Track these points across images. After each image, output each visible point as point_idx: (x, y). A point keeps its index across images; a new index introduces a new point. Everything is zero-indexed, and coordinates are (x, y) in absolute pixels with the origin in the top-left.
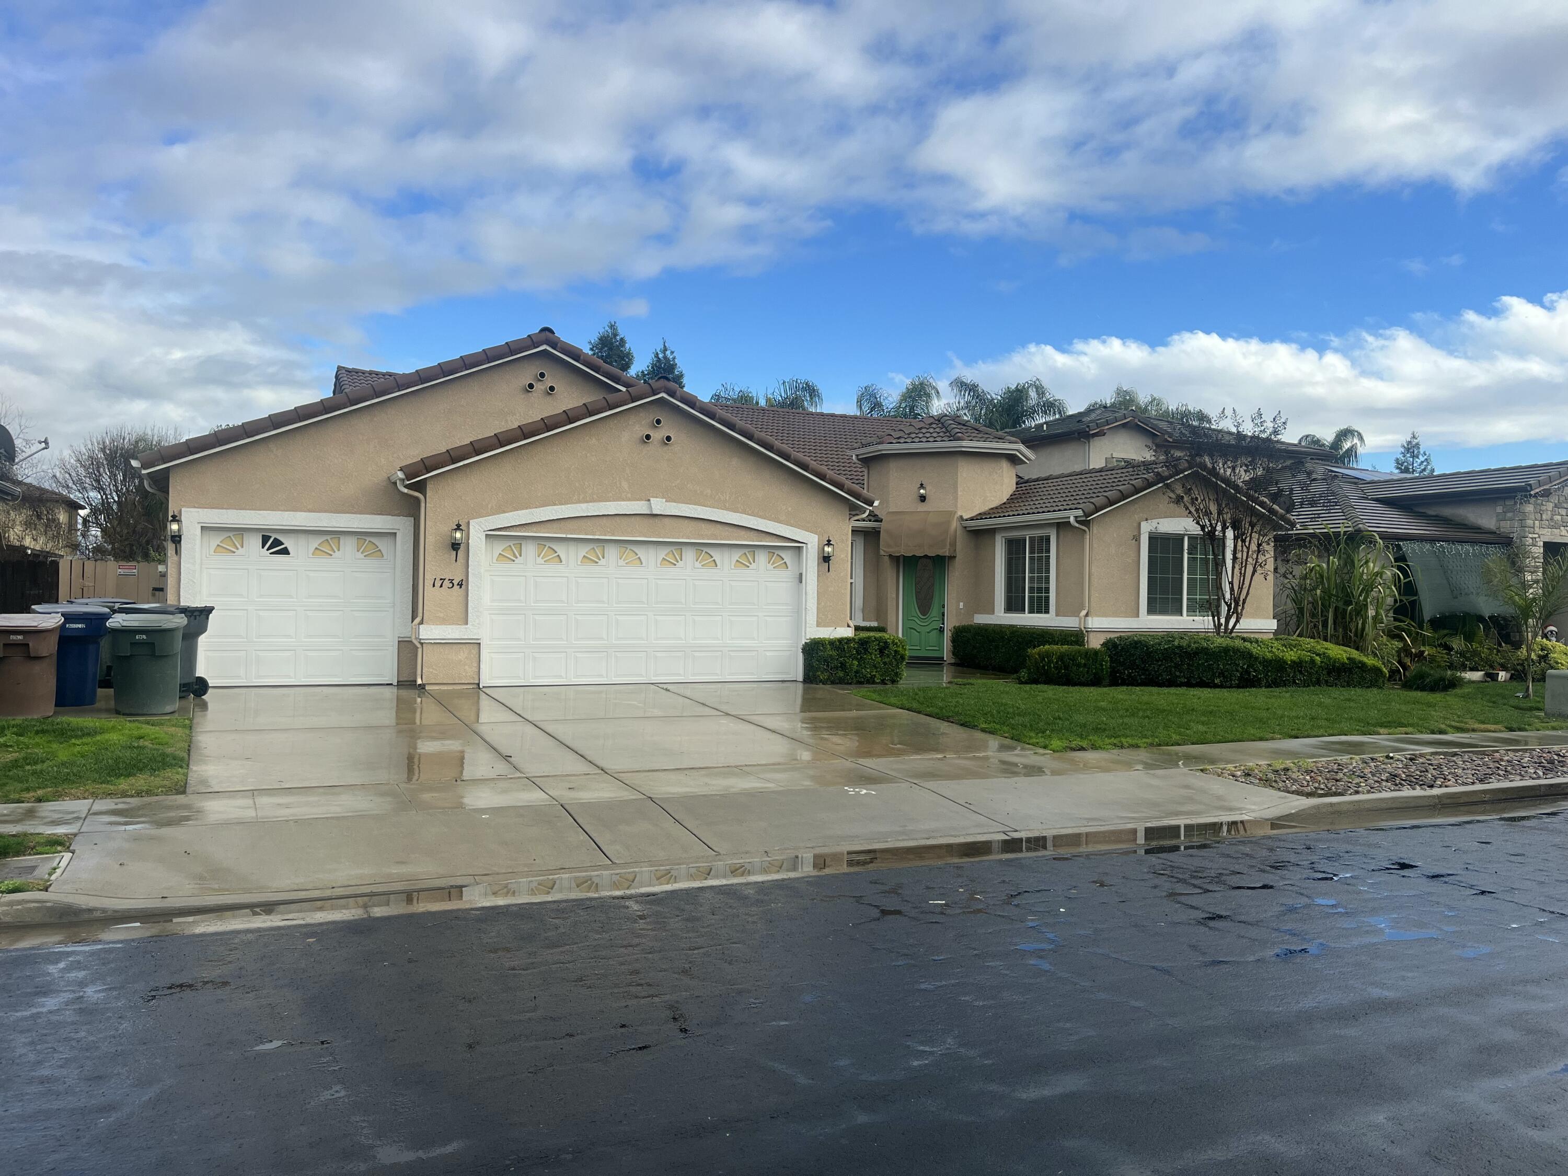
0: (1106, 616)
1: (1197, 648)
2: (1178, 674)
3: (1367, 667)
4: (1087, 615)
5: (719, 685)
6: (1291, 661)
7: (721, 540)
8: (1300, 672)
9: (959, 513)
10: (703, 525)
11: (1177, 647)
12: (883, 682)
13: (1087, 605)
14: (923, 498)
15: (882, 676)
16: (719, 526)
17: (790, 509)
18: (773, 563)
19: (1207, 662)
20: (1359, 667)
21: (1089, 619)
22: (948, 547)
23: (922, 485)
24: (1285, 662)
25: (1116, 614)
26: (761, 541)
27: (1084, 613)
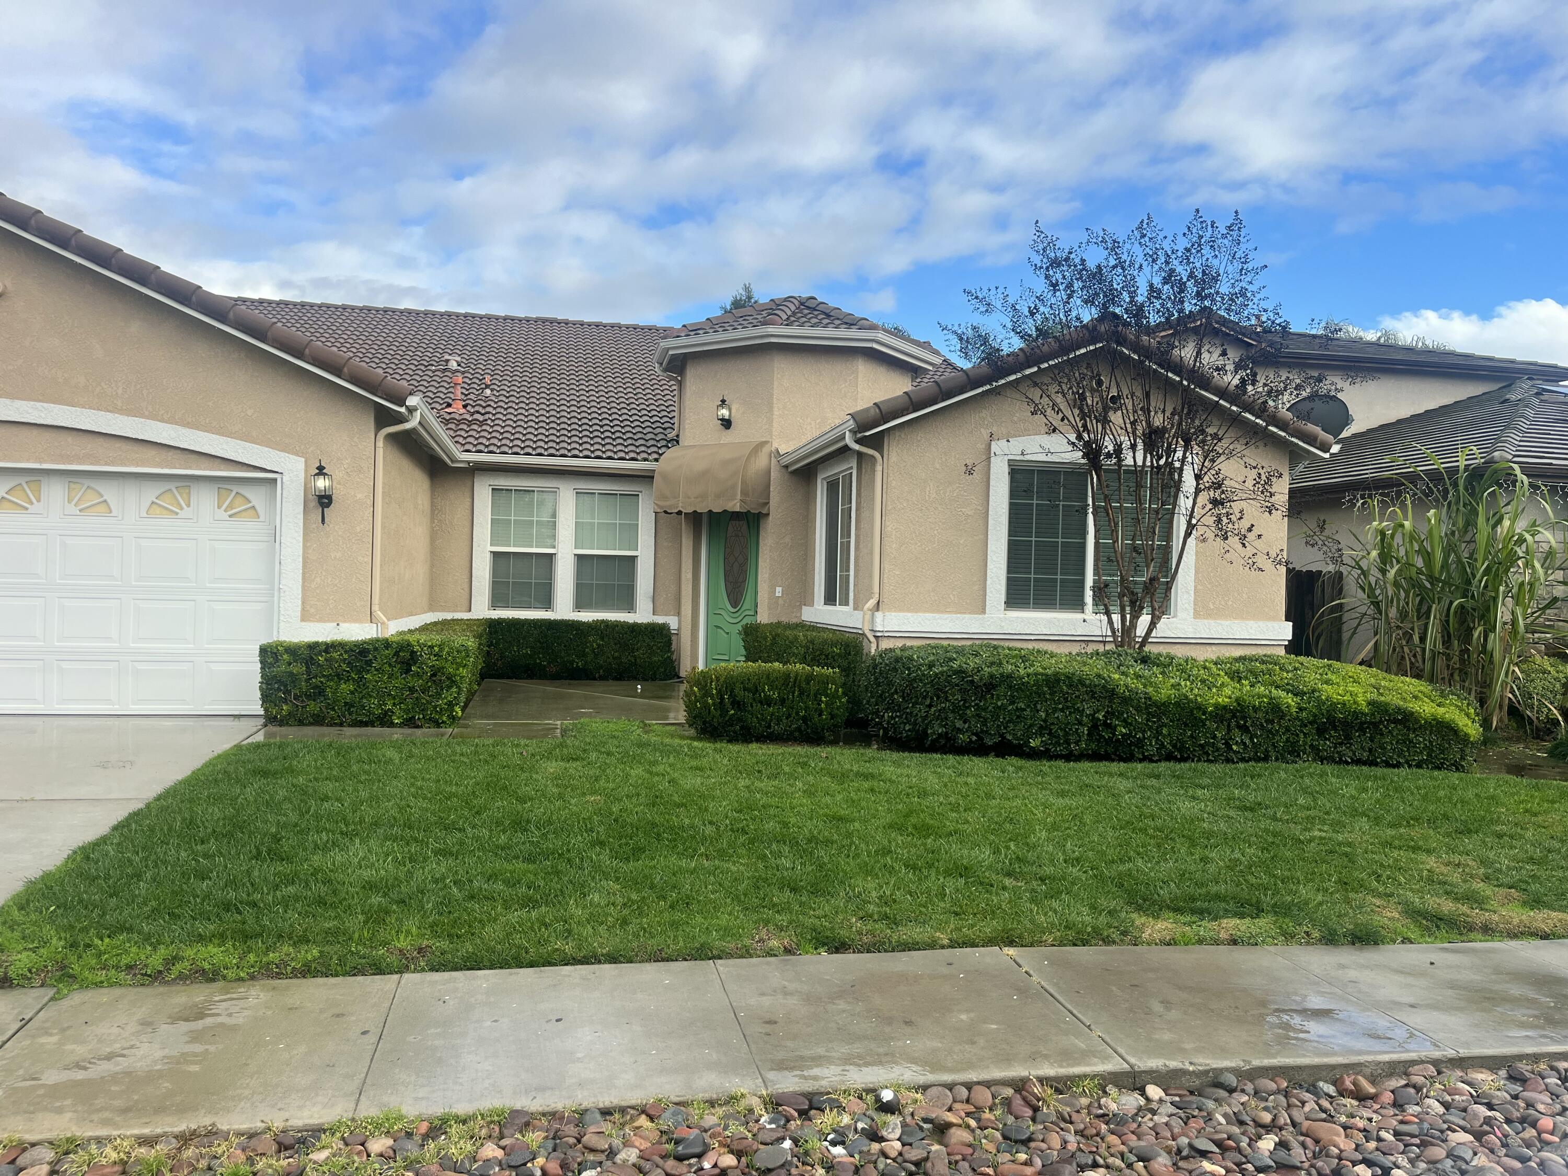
0: (916, 611)
1: (992, 676)
2: (959, 724)
3: (1417, 721)
4: (878, 606)
5: (116, 721)
6: (1217, 706)
7: (106, 464)
8: (1244, 729)
9: (775, 445)
10: (70, 438)
11: (956, 672)
12: (410, 723)
13: (876, 590)
14: (727, 423)
15: (407, 711)
16: (101, 441)
17: (250, 412)
18: (230, 507)
19: (1013, 703)
20: (1396, 721)
21: (879, 615)
22: (739, 497)
23: (723, 401)
24: (1201, 708)
25: (939, 607)
26: (190, 468)
27: (871, 603)
